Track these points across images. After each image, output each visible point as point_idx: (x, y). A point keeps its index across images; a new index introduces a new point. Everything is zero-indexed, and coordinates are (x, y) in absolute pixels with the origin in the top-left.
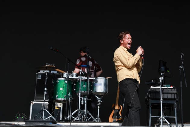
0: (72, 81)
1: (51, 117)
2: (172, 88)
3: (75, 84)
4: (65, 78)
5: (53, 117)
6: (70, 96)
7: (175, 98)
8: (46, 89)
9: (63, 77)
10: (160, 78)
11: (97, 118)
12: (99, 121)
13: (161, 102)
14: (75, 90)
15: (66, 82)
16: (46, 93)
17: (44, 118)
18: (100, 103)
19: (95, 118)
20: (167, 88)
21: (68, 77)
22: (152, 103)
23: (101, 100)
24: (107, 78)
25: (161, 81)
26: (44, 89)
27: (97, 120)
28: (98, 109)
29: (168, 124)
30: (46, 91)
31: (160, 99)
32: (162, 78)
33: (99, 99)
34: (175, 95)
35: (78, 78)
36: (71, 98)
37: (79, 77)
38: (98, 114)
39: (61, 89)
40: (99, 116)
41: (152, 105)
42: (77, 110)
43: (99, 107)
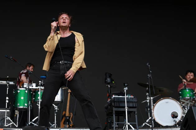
0: (31, 91)
1: (12, 123)
2: (133, 97)
3: (34, 94)
4: (26, 88)
5: (14, 124)
6: (30, 105)
7: (136, 106)
8: (7, 98)
9: (23, 87)
10: (125, 89)
11: (54, 125)
12: (56, 127)
13: (126, 110)
14: (34, 98)
15: (27, 91)
16: (8, 102)
17: (6, 125)
18: (57, 111)
19: (53, 124)
20: (128, 98)
21: (29, 87)
22: (115, 111)
23: (58, 108)
24: (63, 88)
25: (125, 91)
26: (6, 98)
27: (54, 126)
28: (55, 116)
29: (132, 129)
30: (8, 100)
31: (125, 107)
32: (127, 88)
33: (56, 107)
34: (136, 104)
35: (37, 88)
36: (31, 107)
37: (39, 87)
38: (55, 121)
39: (22, 98)
40: (56, 122)
41: (116, 113)
42: (37, 117)
43: (55, 114)
